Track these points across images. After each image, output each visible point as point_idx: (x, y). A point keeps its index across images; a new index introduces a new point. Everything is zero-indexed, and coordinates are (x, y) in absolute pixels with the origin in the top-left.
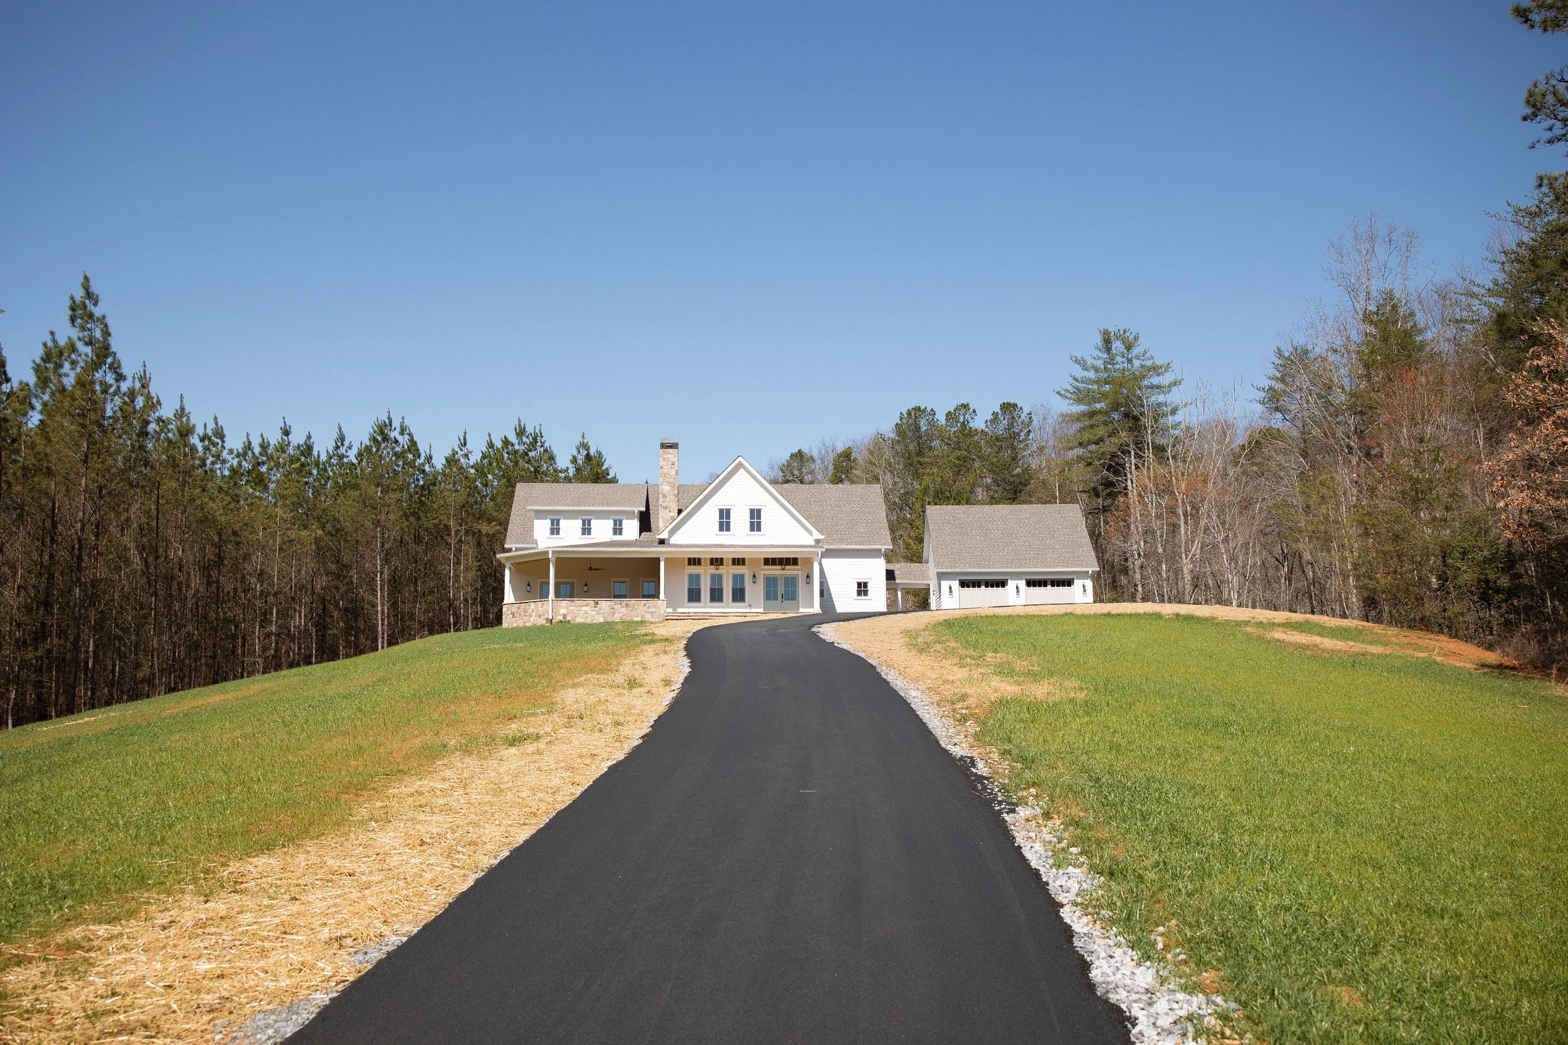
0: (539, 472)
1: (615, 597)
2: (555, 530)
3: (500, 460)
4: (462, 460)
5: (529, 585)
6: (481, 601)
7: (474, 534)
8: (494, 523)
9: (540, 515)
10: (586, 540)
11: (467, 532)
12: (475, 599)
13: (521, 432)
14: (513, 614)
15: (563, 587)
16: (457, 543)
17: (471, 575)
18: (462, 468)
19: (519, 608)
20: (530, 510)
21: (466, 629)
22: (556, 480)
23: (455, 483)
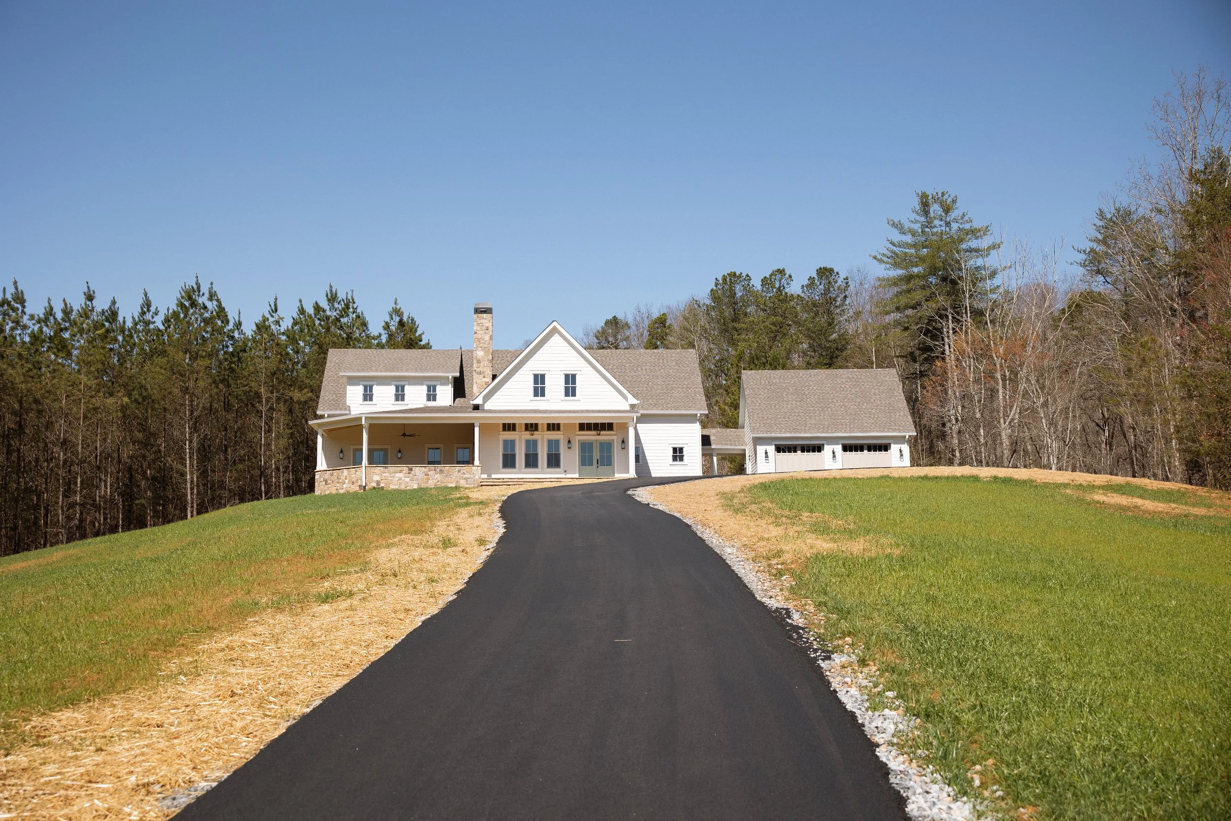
0: (351, 338)
1: (430, 463)
2: (368, 396)
3: (311, 327)
4: (273, 327)
5: (342, 452)
6: (293, 469)
7: (285, 401)
8: (306, 390)
9: (353, 381)
10: (400, 406)
11: (278, 399)
12: (287, 467)
13: (332, 298)
14: (326, 481)
15: (376, 453)
16: (268, 410)
17: (283, 442)
18: (273, 334)
19: (332, 475)
20: (343, 376)
21: (277, 497)
22: (369, 346)
23: (266, 350)
